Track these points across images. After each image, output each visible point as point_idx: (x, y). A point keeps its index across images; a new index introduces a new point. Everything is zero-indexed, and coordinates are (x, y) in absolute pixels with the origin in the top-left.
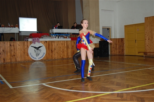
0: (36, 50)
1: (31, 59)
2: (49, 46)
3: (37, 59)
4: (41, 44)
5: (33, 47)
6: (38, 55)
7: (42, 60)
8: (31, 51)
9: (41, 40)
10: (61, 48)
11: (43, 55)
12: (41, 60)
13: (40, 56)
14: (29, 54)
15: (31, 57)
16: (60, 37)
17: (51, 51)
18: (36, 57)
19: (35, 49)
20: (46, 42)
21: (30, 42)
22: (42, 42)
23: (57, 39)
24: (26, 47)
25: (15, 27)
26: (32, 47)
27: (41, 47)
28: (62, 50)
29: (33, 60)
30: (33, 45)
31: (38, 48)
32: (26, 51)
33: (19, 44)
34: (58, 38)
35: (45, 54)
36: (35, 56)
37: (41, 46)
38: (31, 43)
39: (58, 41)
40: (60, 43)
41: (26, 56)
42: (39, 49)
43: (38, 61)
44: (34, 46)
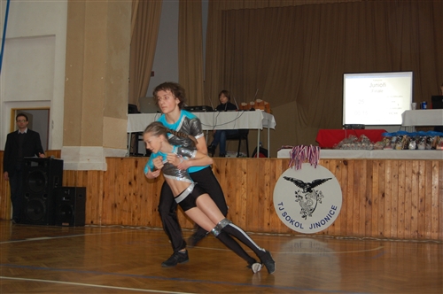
0: (303, 195)
1: (283, 225)
2: (356, 182)
3: (306, 230)
4: (321, 172)
5: (292, 180)
6: (307, 212)
7: (323, 233)
8: (284, 195)
9: (325, 153)
10: (415, 191)
11: (331, 214)
12: (322, 236)
13: (317, 217)
14: (276, 207)
15: (283, 219)
16: (412, 145)
17: (364, 202)
18: (302, 220)
19: (297, 188)
20: (346, 162)
21: (284, 161)
22: (326, 162)
23: (398, 153)
24: (267, 178)
25: (253, 109)
26: (288, 179)
27: (324, 181)
28: (415, 199)
29: (291, 231)
30: (290, 173)
31: (310, 187)
32: (266, 195)
33: (244, 167)
34: (407, 147)
35: (337, 212)
36: (298, 218)
37: (322, 178)
38: (286, 164)
39: (400, 162)
40: (409, 172)
41: (267, 214)
42: (315, 189)
43: (307, 236)
44: (297, 177)
